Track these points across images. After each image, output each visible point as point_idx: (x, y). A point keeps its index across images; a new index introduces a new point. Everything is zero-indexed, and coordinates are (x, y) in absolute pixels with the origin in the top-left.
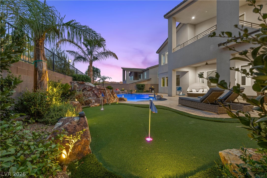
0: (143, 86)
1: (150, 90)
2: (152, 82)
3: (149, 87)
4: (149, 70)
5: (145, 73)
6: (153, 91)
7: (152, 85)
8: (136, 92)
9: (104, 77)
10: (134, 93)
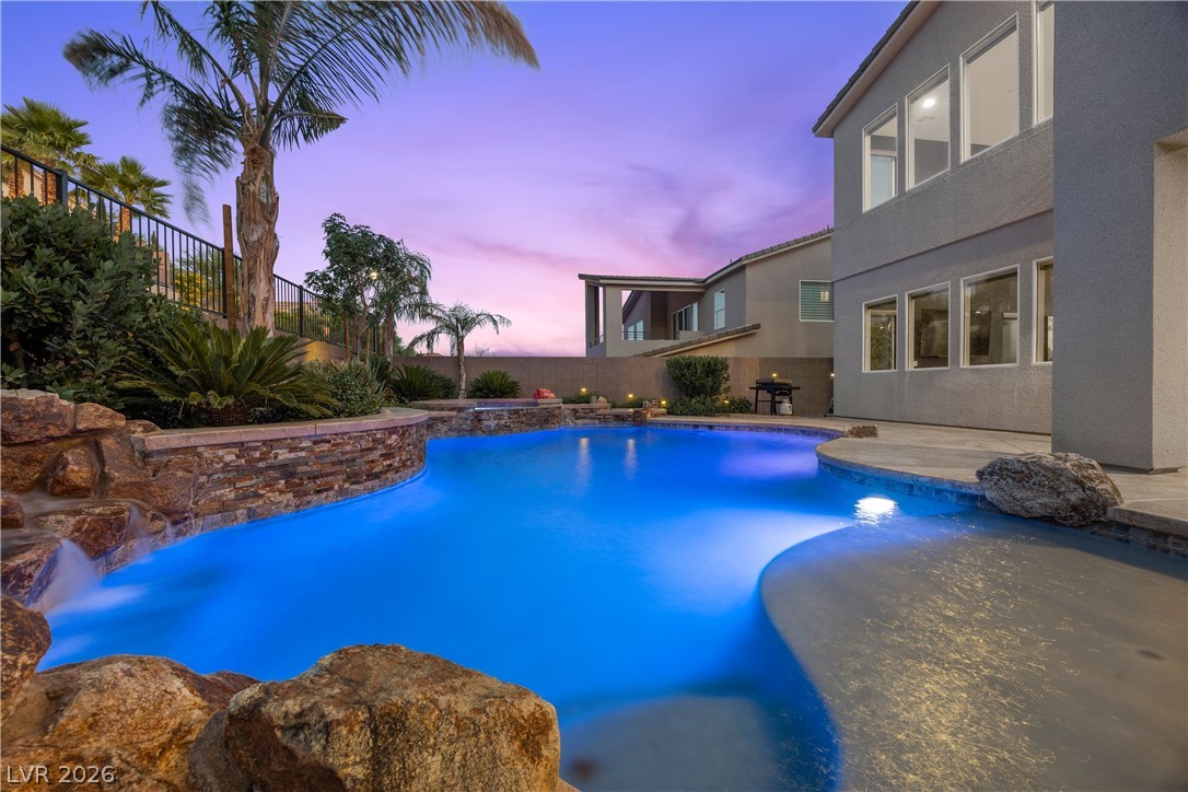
0: (714, 369)
1: (765, 394)
2: (768, 344)
3: (753, 374)
6: (786, 407)
7: (767, 363)
8: (669, 413)
9: (461, 315)
10: (656, 415)
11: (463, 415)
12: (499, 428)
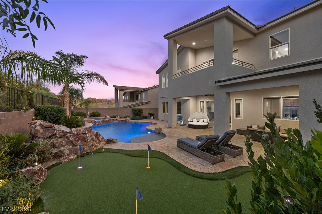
0: (140, 111)
1: (149, 115)
2: (152, 105)
3: (148, 112)
4: (148, 91)
5: (144, 95)
6: (152, 118)
7: (151, 109)
8: (132, 119)
9: (88, 100)
10: (129, 120)
11: (92, 122)
12: (99, 124)
